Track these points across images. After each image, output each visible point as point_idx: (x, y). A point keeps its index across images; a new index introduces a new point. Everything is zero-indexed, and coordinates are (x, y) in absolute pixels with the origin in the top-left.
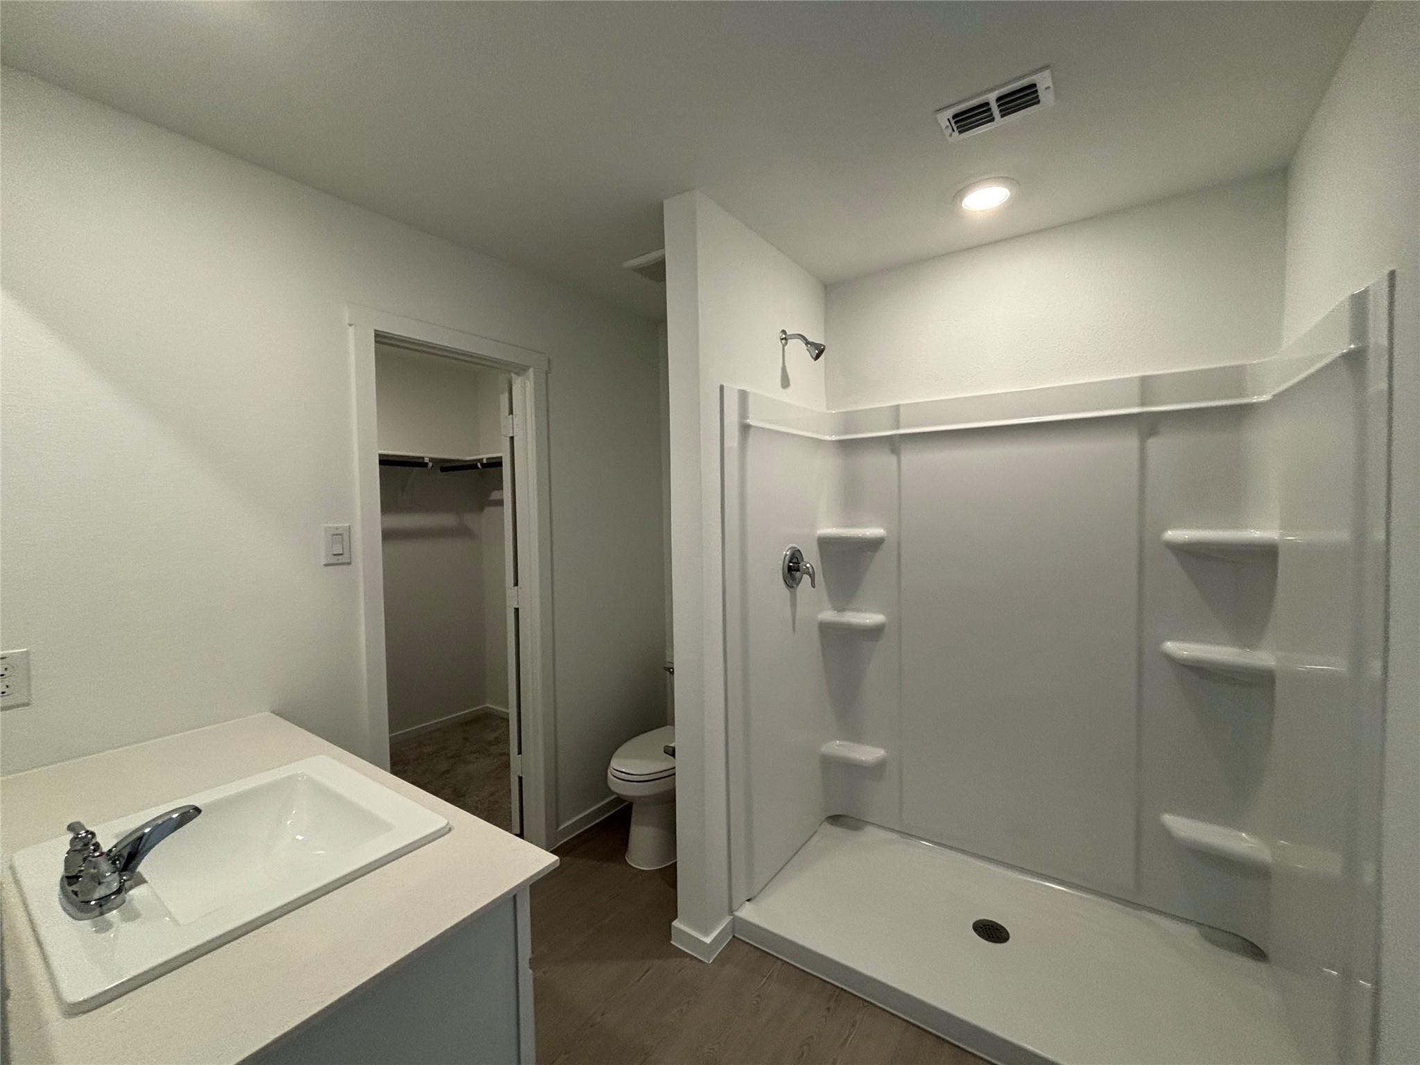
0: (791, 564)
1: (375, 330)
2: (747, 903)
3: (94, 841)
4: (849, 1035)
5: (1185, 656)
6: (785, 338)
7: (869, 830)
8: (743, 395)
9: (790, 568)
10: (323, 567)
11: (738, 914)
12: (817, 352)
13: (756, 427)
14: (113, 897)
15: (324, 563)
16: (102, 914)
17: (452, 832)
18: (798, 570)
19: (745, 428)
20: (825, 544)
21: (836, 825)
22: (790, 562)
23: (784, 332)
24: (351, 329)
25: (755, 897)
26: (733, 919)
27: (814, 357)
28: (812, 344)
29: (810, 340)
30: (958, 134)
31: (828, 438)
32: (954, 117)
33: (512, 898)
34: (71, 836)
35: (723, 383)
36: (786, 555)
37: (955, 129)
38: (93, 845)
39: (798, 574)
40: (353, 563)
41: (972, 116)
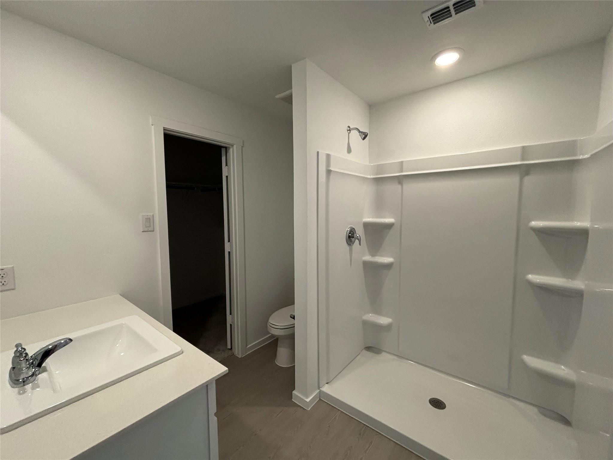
0: (350, 235)
1: (164, 127)
2: (326, 384)
3: (25, 352)
4: (369, 447)
5: (538, 282)
6: (349, 130)
7: (384, 354)
8: (328, 156)
9: (349, 237)
10: (142, 232)
11: (322, 389)
12: (364, 136)
13: (334, 171)
14: (30, 378)
15: (142, 231)
16: (24, 385)
17: (184, 354)
18: (353, 237)
19: (329, 172)
20: (367, 226)
21: (369, 351)
22: (350, 234)
23: (349, 127)
24: (153, 127)
25: (330, 382)
26: (320, 391)
27: (363, 138)
28: (362, 132)
29: (361, 130)
30: (433, 24)
31: (369, 177)
32: (431, 15)
33: (206, 386)
34: (15, 349)
35: (318, 150)
36: (348, 230)
37: (432, 22)
38: (25, 354)
39: (353, 239)
40: (155, 231)
41: (440, 15)
